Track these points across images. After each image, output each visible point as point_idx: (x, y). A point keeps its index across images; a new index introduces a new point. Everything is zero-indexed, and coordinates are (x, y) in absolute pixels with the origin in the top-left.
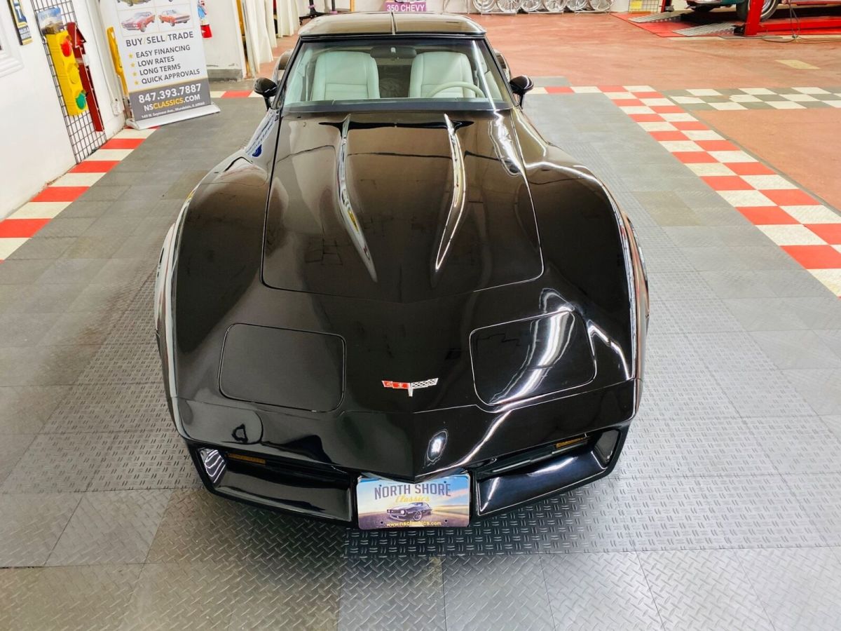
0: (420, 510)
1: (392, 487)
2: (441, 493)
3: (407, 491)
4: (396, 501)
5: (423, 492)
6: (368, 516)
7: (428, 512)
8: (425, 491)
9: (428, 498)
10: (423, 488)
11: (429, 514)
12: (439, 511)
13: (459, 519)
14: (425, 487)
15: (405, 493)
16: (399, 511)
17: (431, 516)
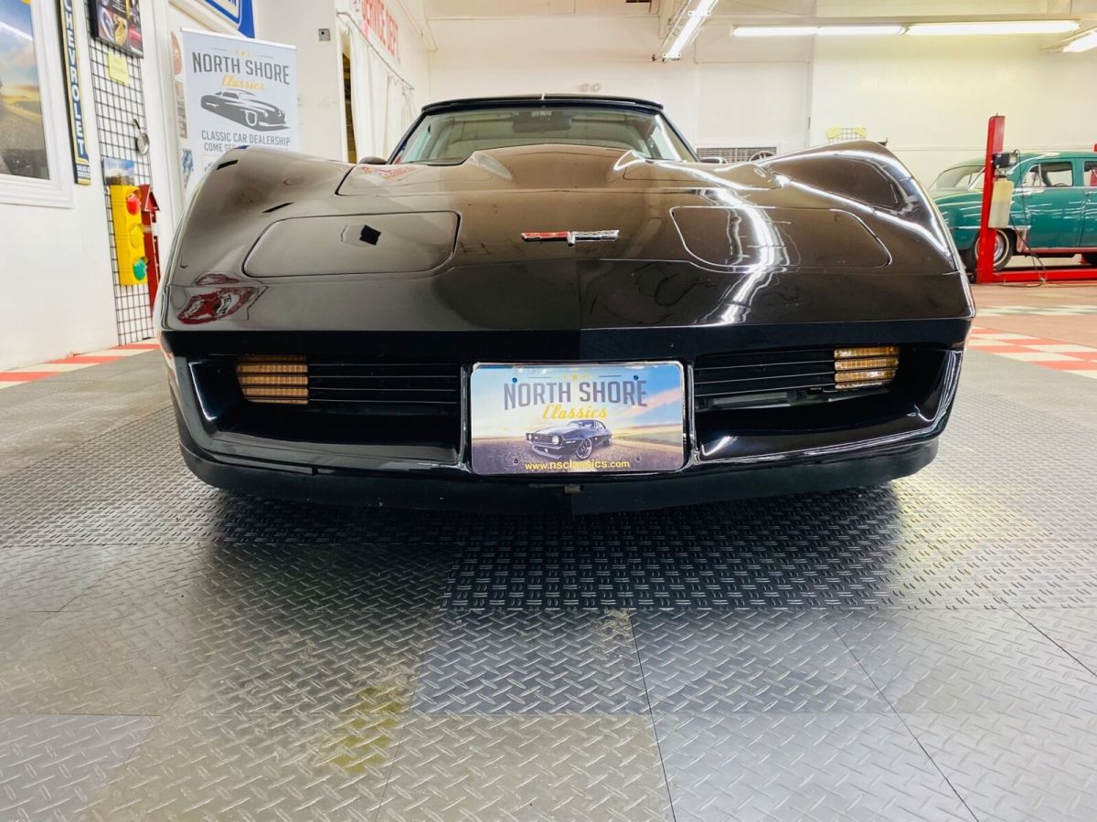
0: (588, 437)
1: (536, 385)
2: (629, 402)
3: (565, 396)
4: (544, 416)
5: (595, 400)
6: (491, 446)
7: (604, 441)
8: (599, 395)
9: (603, 410)
10: (595, 391)
11: (607, 444)
12: (624, 438)
13: (662, 454)
14: (599, 388)
15: (561, 400)
16: (549, 438)
17: (612, 448)
